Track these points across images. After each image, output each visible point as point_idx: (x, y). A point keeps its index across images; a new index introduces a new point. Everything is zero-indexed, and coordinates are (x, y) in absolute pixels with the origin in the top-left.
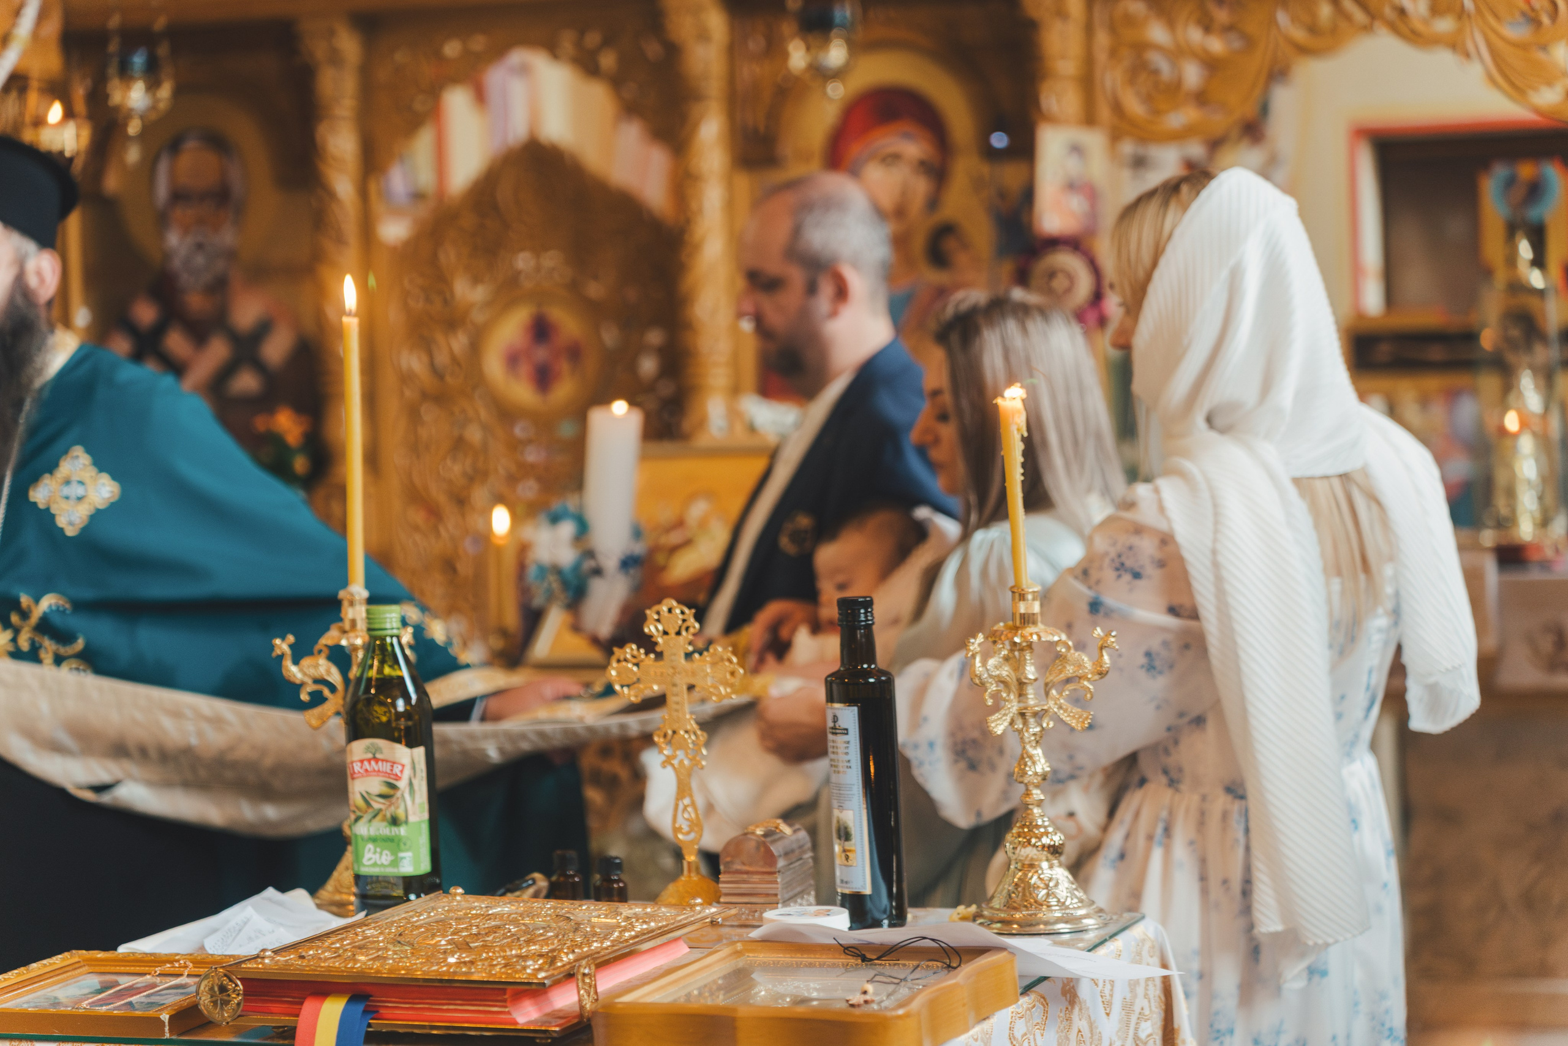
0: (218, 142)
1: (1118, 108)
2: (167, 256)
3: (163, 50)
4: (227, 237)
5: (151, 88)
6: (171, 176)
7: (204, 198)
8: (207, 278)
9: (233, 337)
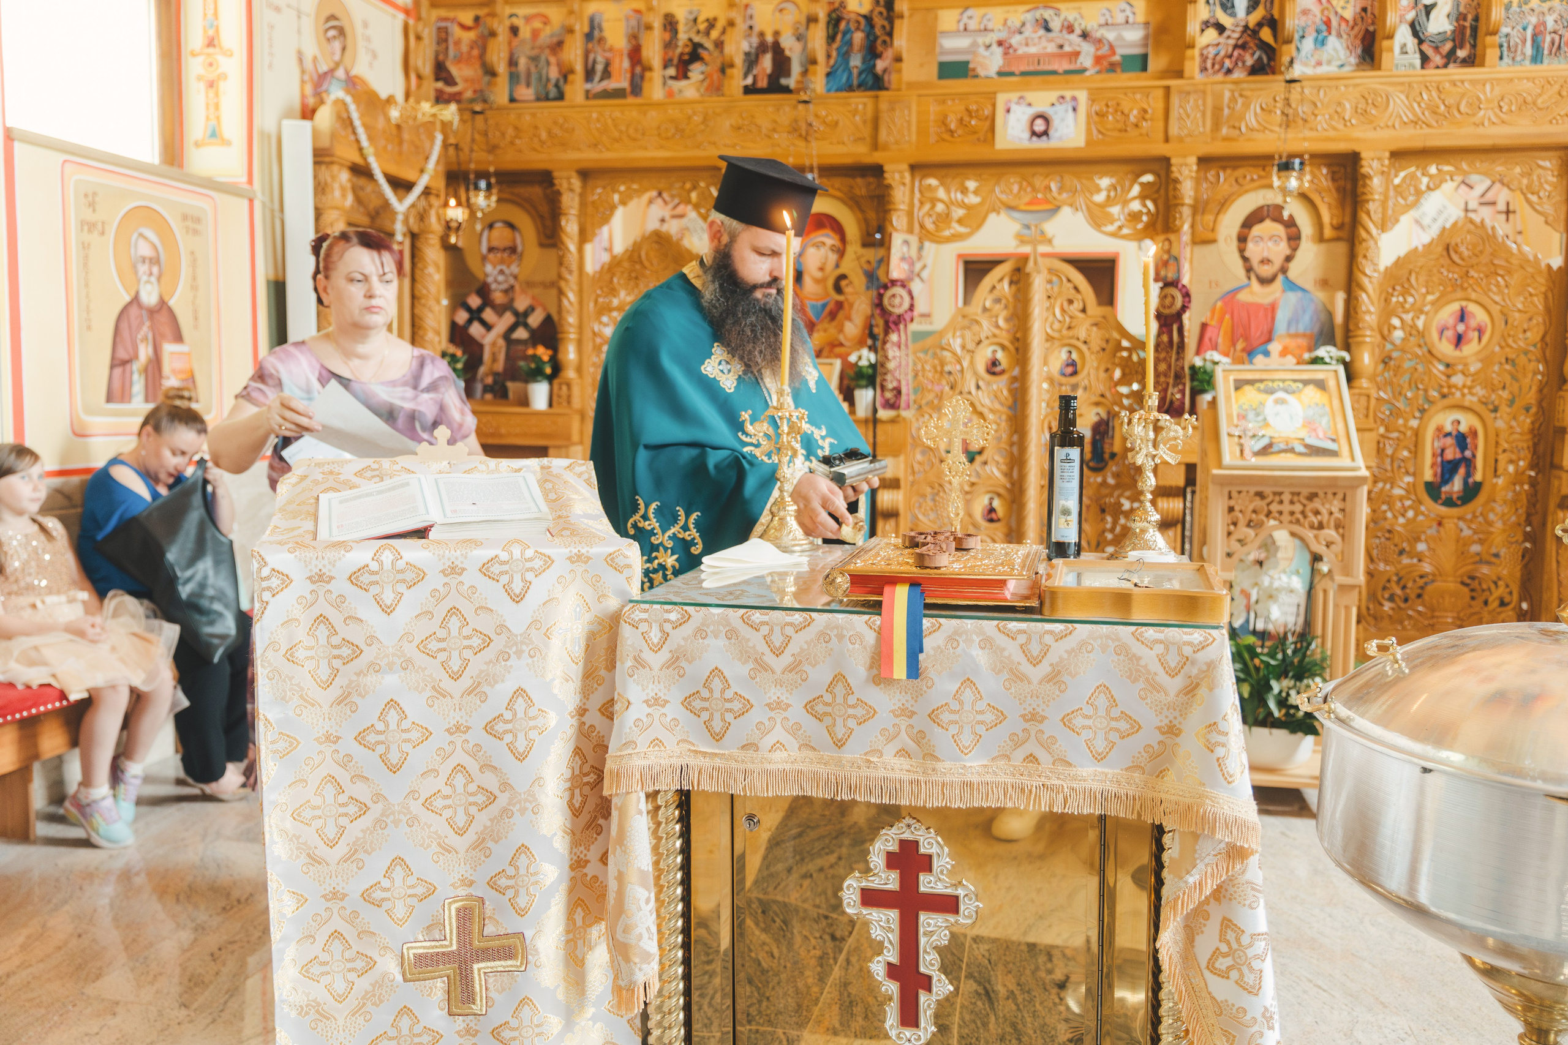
0: (511, 226)
1: (922, 226)
2: (486, 275)
3: (493, 180)
4: (514, 269)
5: (487, 197)
6: (489, 240)
7: (505, 250)
8: (505, 286)
9: (516, 313)
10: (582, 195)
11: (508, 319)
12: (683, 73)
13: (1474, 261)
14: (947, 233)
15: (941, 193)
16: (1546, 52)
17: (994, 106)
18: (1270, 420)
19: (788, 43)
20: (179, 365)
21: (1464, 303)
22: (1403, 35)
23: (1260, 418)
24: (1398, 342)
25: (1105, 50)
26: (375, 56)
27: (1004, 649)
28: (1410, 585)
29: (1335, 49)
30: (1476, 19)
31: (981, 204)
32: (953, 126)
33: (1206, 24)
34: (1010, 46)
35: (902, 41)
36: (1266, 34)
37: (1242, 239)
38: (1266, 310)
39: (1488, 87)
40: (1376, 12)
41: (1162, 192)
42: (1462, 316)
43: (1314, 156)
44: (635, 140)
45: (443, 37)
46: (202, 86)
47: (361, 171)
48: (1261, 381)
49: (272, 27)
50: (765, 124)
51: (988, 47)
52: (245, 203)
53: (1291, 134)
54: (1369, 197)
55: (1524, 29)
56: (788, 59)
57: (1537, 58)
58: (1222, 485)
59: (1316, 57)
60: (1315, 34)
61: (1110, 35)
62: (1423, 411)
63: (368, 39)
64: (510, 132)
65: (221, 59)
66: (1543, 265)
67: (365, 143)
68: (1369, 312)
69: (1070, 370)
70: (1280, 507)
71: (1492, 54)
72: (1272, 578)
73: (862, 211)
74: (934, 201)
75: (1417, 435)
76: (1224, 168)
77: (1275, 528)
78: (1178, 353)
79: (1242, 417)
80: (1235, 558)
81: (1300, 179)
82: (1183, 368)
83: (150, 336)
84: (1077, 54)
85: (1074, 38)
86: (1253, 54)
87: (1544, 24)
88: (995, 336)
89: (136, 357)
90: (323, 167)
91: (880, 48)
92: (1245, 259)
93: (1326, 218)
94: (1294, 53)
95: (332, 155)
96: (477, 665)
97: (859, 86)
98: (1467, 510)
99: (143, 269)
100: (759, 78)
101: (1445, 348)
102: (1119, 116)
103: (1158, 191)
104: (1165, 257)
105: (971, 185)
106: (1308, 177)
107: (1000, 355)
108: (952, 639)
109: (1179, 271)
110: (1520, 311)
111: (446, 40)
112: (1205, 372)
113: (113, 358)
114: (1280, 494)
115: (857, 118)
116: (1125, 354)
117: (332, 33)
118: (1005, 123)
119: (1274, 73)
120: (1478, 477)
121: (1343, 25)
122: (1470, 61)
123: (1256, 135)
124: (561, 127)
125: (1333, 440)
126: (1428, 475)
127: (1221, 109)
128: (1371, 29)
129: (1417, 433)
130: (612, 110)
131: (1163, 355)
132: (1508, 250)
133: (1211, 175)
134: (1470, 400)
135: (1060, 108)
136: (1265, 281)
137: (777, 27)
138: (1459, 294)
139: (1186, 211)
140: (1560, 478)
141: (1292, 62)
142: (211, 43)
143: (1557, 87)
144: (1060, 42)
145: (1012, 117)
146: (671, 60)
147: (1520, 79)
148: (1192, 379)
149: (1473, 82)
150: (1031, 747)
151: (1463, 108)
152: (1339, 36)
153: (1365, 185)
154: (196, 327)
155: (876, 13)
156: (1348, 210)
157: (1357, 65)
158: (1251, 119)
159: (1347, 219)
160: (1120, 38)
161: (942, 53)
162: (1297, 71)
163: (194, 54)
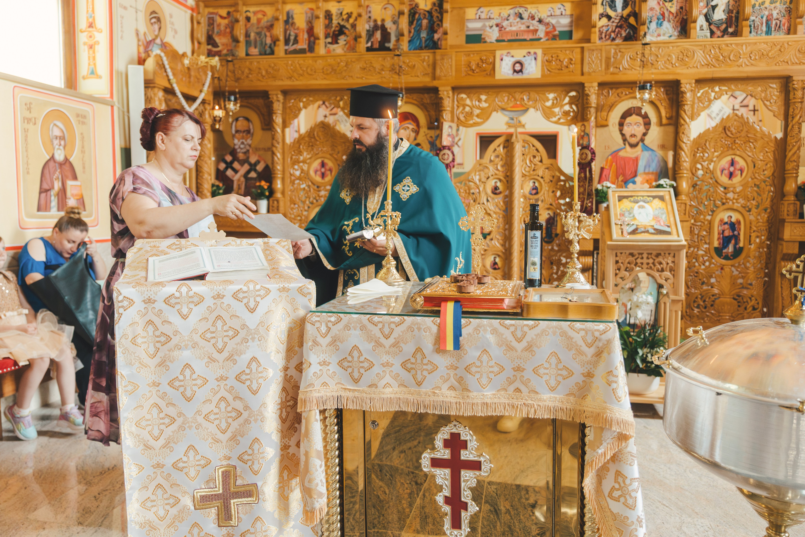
0: (247, 119)
1: (458, 119)
3: (238, 96)
5: (235, 105)
6: (236, 127)
7: (244, 131)
8: (244, 150)
9: (250, 164)
10: (284, 103)
11: (246, 167)
12: (335, 41)
13: (738, 135)
14: (471, 122)
15: (468, 102)
16: (773, 29)
17: (494, 57)
18: (636, 216)
19: (389, 25)
20: (75, 192)
21: (733, 157)
22: (701, 21)
23: (631, 215)
24: (700, 176)
25: (550, 29)
26: (176, 32)
27: (502, 335)
28: (707, 300)
29: (667, 28)
30: (738, 13)
31: (488, 107)
32: (474, 68)
33: (602, 16)
34: (502, 27)
35: (447, 24)
36: (632, 20)
37: (621, 125)
38: (633, 160)
39: (744, 47)
40: (687, 9)
41: (580, 101)
42: (732, 163)
43: (657, 82)
44: (311, 75)
45: (211, 22)
46: (86, 48)
47: (169, 91)
48: (632, 196)
49: (122, 17)
50: (378, 66)
51: (491, 27)
52: (110, 108)
53: (645, 71)
54: (685, 103)
55: (762, 18)
56: (389, 34)
57: (768, 32)
58: (612, 250)
59: (657, 32)
60: (656, 21)
61: (553, 21)
62: (713, 211)
63: (172, 24)
64: (247, 71)
65: (96, 34)
66: (773, 136)
67: (171, 77)
68: (685, 161)
69: (534, 192)
70: (642, 261)
71: (746, 30)
72: (638, 297)
73: (428, 111)
74: (464, 106)
75: (710, 224)
76: (612, 89)
77: (639, 271)
78: (589, 183)
79: (622, 215)
80: (619, 287)
81: (650, 94)
82: (592, 190)
83: (60, 177)
84: (536, 31)
85: (535, 22)
86: (625, 31)
87: (772, 15)
88: (496, 174)
89: (53, 188)
90: (150, 90)
91: (436, 28)
92: (623, 135)
93: (663, 113)
94: (646, 30)
95: (154, 83)
96: (231, 345)
97: (426, 47)
98: (735, 262)
99: (56, 142)
100: (375, 43)
101: (724, 179)
102: (558, 62)
103: (578, 101)
104: (582, 134)
105: (483, 97)
106: (654, 93)
107: (499, 184)
108: (476, 329)
109: (589, 141)
110: (761, 160)
111: (213, 24)
112: (603, 192)
113: (41, 188)
114: (642, 254)
115: (425, 63)
116: (562, 183)
117: (153, 20)
118: (500, 66)
119: (636, 40)
120: (741, 245)
121: (671, 16)
122: (735, 34)
123: (627, 71)
124: (273, 68)
125: (668, 226)
126: (716, 244)
127: (610, 59)
128: (685, 17)
129: (710, 222)
130: (299, 60)
131: (581, 184)
132: (755, 129)
133: (605, 92)
134: (736, 206)
135: (527, 58)
136: (633, 146)
137: (383, 17)
138: (731, 152)
139: (593, 110)
140: (782, 245)
141: (645, 34)
142: (91, 26)
143: (779, 47)
144: (528, 24)
145: (504, 62)
146: (329, 34)
147: (760, 43)
148: (597, 196)
149: (737, 45)
150: (517, 384)
151: (731, 58)
152: (669, 21)
153: (683, 97)
154: (84, 172)
155: (434, 10)
156: (674, 110)
157: (678, 36)
158: (625, 63)
159: (674, 114)
160: (558, 22)
161: (467, 30)
162: (648, 39)
163: (82, 32)
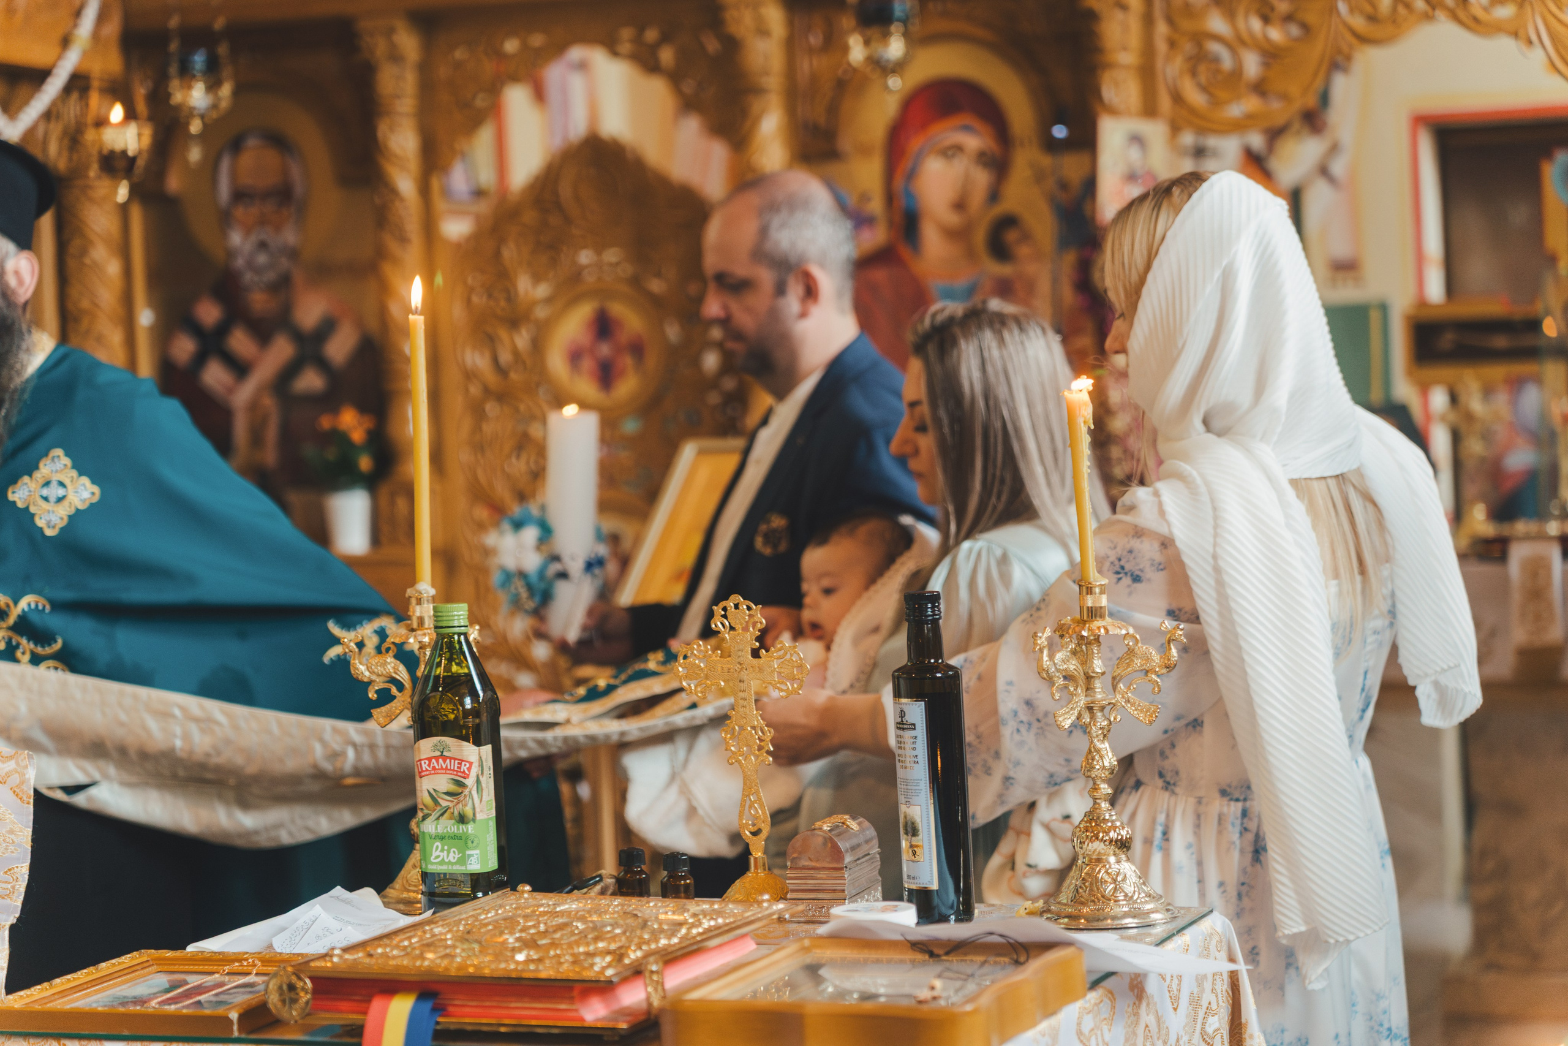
0: (278, 141)
1: (1177, 98)
2: (231, 254)
3: (223, 50)
4: (290, 236)
5: (213, 86)
6: (234, 174)
7: (265, 195)
8: (271, 276)
9: (298, 336)
10: (425, 69)
11: (282, 350)
14: (1235, 111)
15: (1216, 20)
73: (1039, 70)
74: (1201, 40)
